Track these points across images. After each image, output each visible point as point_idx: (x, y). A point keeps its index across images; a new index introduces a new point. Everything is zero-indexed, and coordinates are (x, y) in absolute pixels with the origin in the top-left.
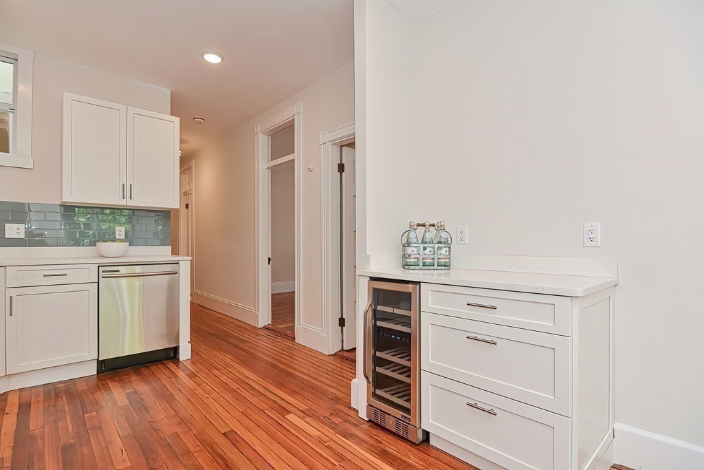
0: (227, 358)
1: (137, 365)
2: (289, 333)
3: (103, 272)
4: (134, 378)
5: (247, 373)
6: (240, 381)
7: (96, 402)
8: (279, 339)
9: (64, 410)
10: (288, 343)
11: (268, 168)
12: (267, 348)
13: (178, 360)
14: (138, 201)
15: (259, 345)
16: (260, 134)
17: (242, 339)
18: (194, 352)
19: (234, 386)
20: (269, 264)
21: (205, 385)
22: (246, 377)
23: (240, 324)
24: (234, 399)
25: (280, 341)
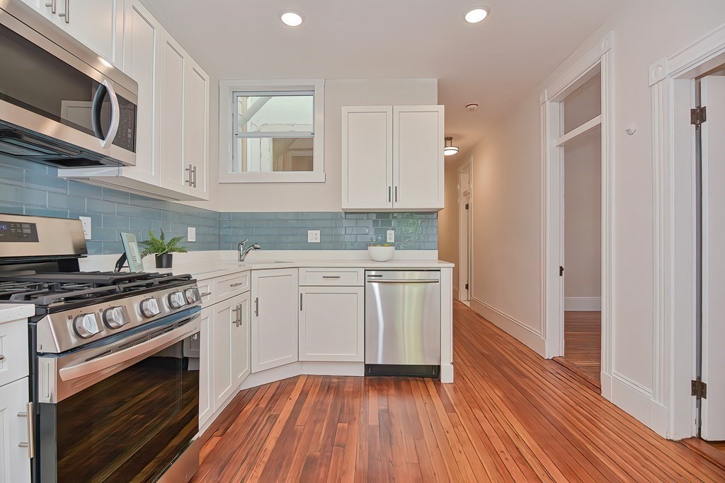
0: (496, 395)
1: (399, 376)
2: (591, 377)
3: (369, 276)
4: (392, 391)
5: (519, 428)
6: (507, 440)
7: (351, 412)
8: (575, 385)
9: (325, 411)
10: (589, 394)
11: (560, 146)
12: (553, 394)
13: (440, 381)
14: (404, 203)
15: (544, 387)
16: (548, 103)
17: (520, 371)
18: (457, 374)
19: (499, 445)
20: (561, 275)
21: (461, 428)
22: (517, 435)
23: (521, 348)
24: (494, 470)
25: (575, 387)
